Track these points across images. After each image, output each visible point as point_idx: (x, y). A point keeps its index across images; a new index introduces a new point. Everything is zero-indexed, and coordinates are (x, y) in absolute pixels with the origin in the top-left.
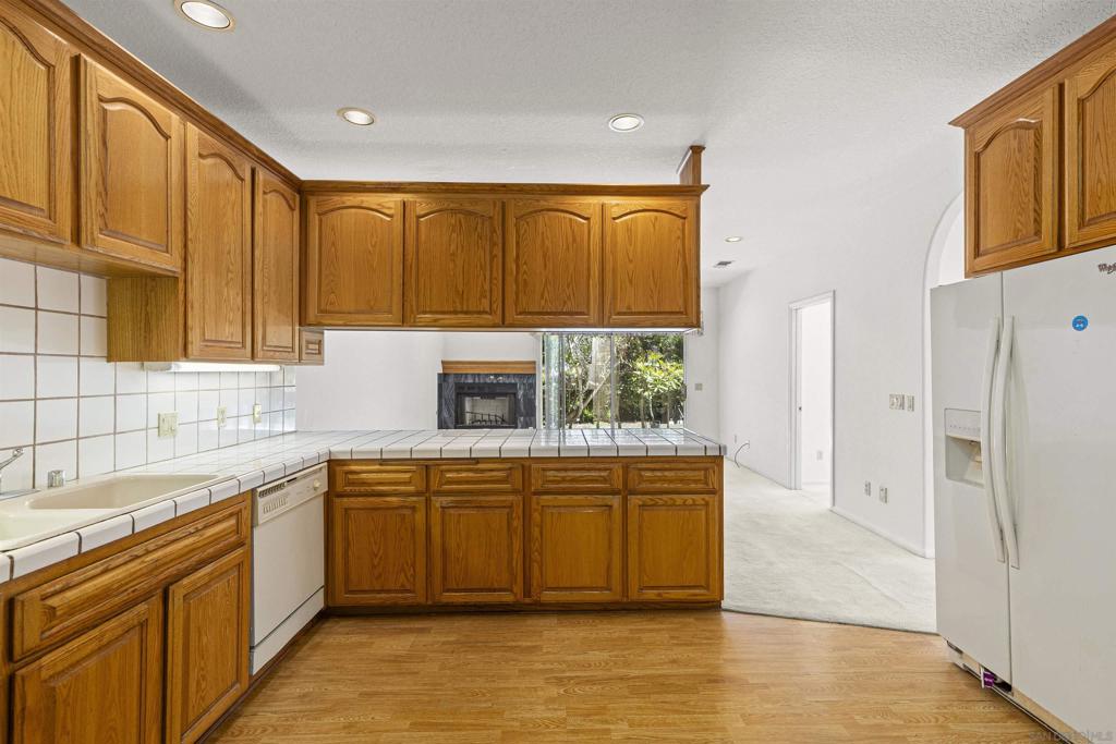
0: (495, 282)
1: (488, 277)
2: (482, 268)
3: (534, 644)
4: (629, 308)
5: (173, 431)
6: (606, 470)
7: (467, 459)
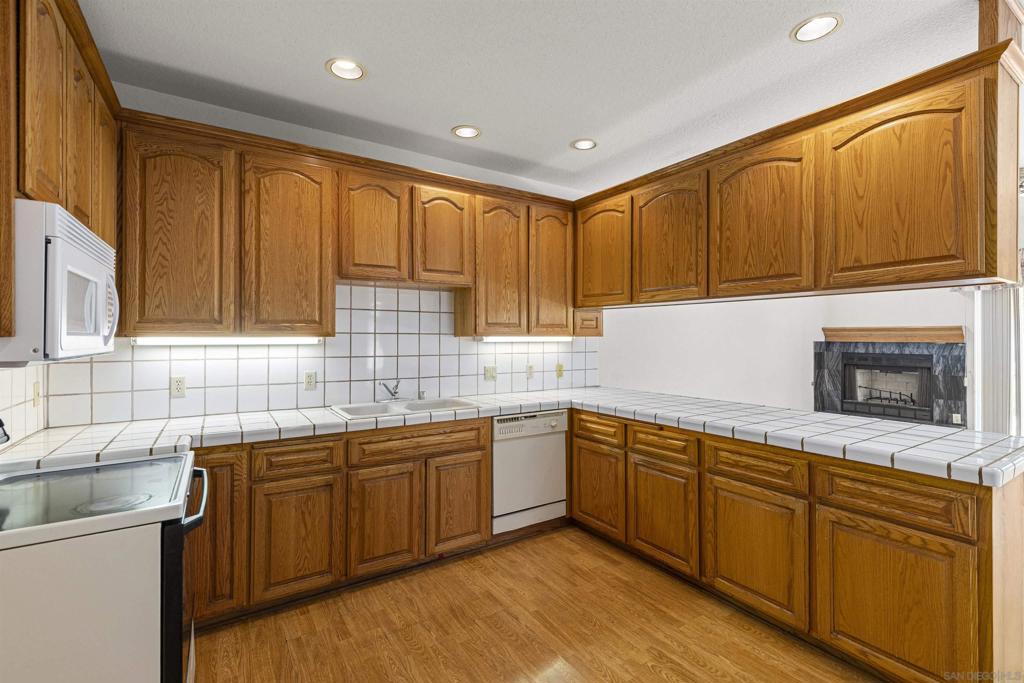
0: (700, 253)
1: (694, 250)
2: (690, 242)
3: (679, 619)
4: (856, 261)
5: (494, 378)
6: (786, 464)
7: (652, 424)
